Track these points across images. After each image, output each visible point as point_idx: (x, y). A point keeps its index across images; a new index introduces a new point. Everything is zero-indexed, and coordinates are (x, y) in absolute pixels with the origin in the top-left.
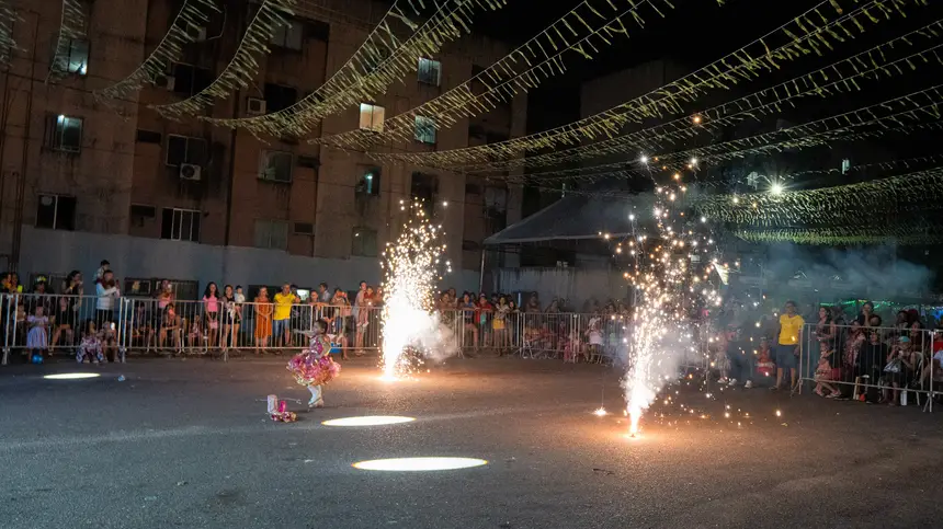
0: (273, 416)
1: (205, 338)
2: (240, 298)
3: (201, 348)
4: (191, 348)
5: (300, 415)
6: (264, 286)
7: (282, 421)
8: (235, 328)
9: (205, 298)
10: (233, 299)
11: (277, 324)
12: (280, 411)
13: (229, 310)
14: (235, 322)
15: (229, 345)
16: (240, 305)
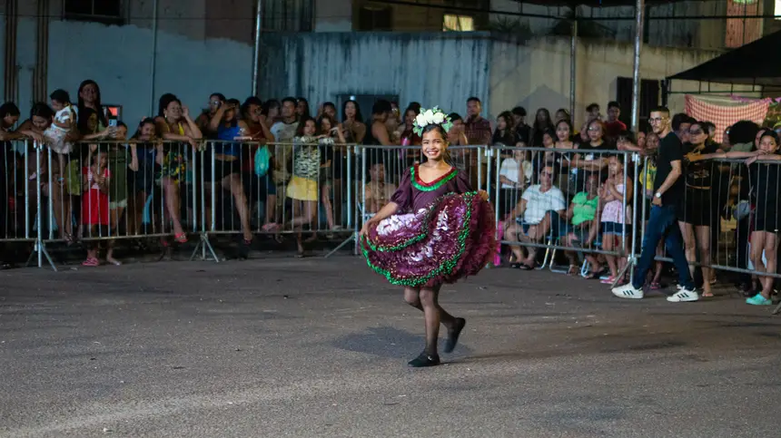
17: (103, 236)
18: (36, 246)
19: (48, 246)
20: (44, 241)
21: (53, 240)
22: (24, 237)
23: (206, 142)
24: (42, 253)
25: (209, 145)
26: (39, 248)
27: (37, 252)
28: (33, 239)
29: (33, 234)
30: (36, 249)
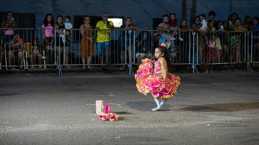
0: (101, 117)
1: (43, 58)
2: (69, 26)
3: (40, 66)
4: (33, 66)
5: (122, 116)
6: (87, 16)
7: (108, 120)
8: (65, 50)
9: (43, 26)
10: (63, 27)
11: (99, 46)
12: (107, 112)
13: (61, 36)
14: (66, 45)
15: (62, 63)
16: (69, 31)
17: (214, 63)
18: (192, 66)
19: (196, 66)
20: (195, 64)
21: (198, 64)
22: (189, 63)
23: (249, 32)
24: (195, 68)
25: (251, 33)
26: (193, 67)
27: (193, 68)
28: (191, 64)
29: (191, 62)
30: (192, 67)
